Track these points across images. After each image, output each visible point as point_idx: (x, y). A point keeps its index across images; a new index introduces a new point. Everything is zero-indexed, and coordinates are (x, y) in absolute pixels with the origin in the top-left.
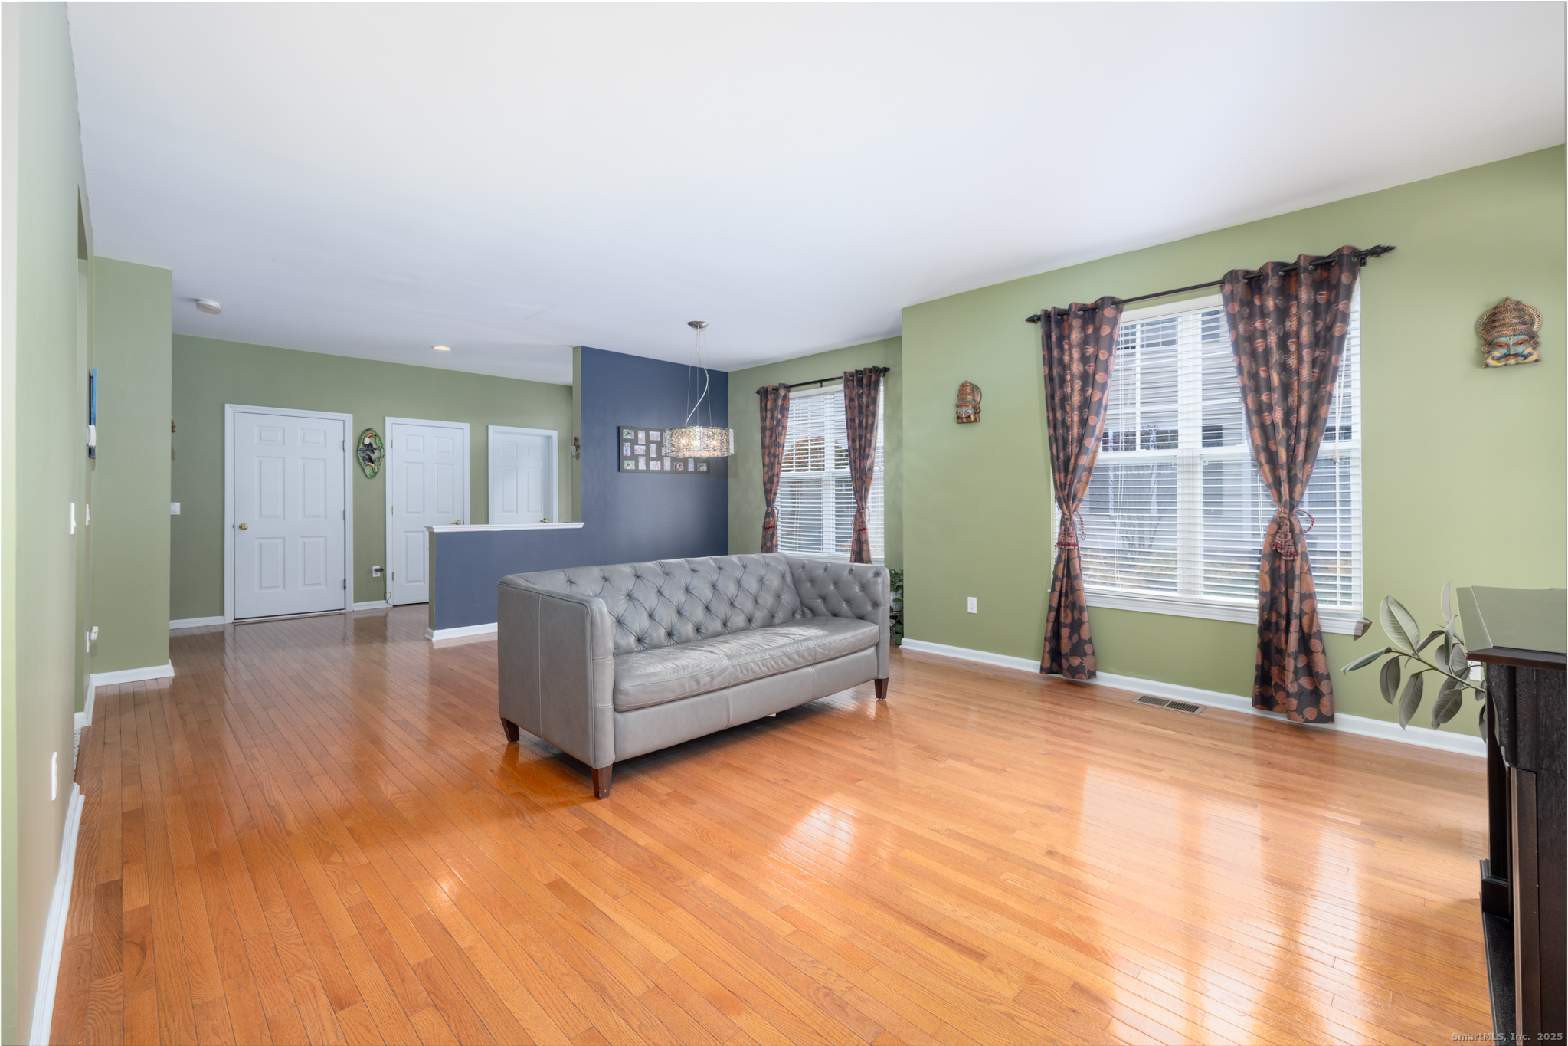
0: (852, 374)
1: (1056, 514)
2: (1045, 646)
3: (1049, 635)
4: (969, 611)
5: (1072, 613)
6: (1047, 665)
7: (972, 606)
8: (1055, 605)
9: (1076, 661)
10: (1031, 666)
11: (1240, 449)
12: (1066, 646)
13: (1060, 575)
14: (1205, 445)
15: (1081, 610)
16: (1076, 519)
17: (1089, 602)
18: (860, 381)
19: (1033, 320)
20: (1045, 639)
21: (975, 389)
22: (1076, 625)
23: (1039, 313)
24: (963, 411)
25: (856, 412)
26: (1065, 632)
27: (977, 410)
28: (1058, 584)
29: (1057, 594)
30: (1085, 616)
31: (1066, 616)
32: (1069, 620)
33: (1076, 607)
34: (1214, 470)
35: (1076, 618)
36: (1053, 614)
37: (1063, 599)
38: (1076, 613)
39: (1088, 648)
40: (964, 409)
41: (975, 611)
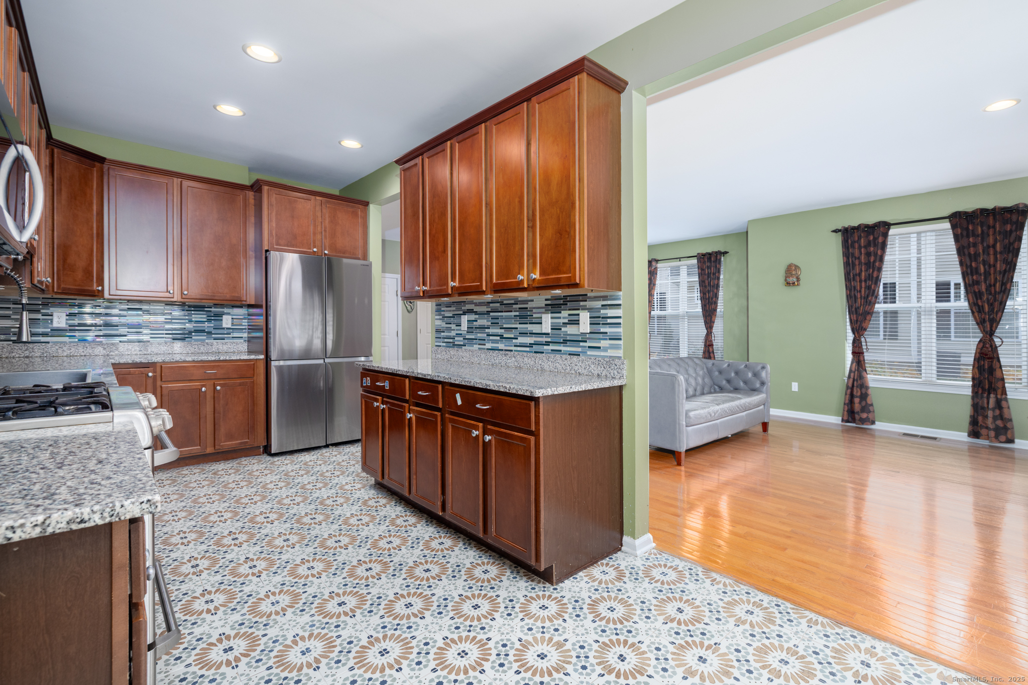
0: (704, 255)
1: (850, 336)
2: (844, 408)
3: (847, 402)
4: (793, 390)
5: (861, 390)
6: (846, 418)
7: (795, 387)
8: (850, 385)
9: (864, 415)
10: (836, 420)
11: (960, 304)
12: (857, 407)
13: (853, 369)
14: (937, 301)
15: (867, 388)
16: (863, 340)
17: (871, 384)
18: (710, 259)
19: (835, 231)
20: (845, 404)
21: (797, 267)
22: (864, 396)
23: (840, 228)
24: (791, 280)
25: (706, 277)
26: (857, 400)
27: (798, 279)
28: (852, 375)
29: (851, 380)
30: (870, 392)
31: (857, 392)
32: (859, 394)
33: (864, 386)
34: (943, 315)
35: (864, 392)
36: (849, 391)
37: (855, 383)
38: (864, 391)
39: (871, 408)
40: (791, 279)
41: (797, 390)
